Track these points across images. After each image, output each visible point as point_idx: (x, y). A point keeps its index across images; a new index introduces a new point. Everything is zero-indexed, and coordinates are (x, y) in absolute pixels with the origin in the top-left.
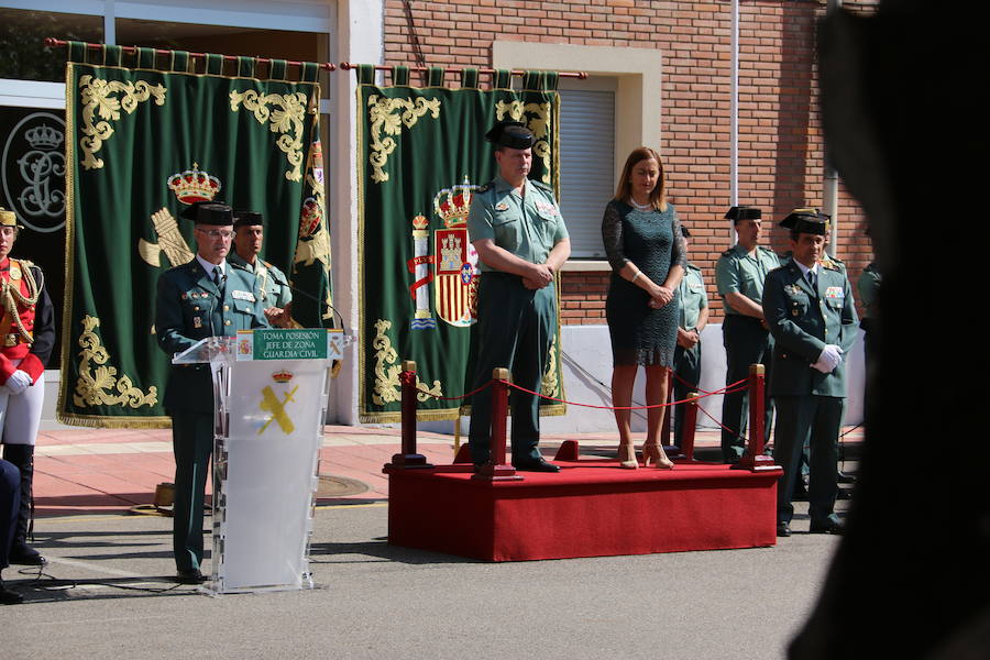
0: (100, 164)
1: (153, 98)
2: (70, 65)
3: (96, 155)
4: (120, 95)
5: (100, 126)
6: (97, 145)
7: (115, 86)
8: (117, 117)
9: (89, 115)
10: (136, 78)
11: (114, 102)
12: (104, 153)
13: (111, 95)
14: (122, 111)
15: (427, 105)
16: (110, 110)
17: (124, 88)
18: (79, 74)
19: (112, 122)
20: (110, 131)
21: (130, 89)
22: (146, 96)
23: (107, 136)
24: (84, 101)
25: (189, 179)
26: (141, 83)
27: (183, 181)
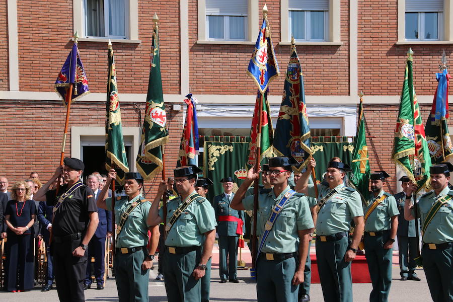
0: (213, 169)
1: (229, 150)
2: (205, 142)
3: (212, 166)
4: (219, 150)
5: (214, 158)
6: (213, 164)
7: (218, 147)
8: (219, 155)
9: (210, 155)
10: (224, 144)
11: (218, 152)
12: (214, 166)
13: (217, 150)
14: (220, 154)
15: (318, 148)
16: (217, 154)
17: (221, 147)
18: (208, 144)
19: (217, 157)
20: (217, 159)
21: (222, 148)
22: (228, 149)
23: (215, 161)
24: (209, 151)
25: (241, 172)
26: (226, 146)
27: (239, 172)
